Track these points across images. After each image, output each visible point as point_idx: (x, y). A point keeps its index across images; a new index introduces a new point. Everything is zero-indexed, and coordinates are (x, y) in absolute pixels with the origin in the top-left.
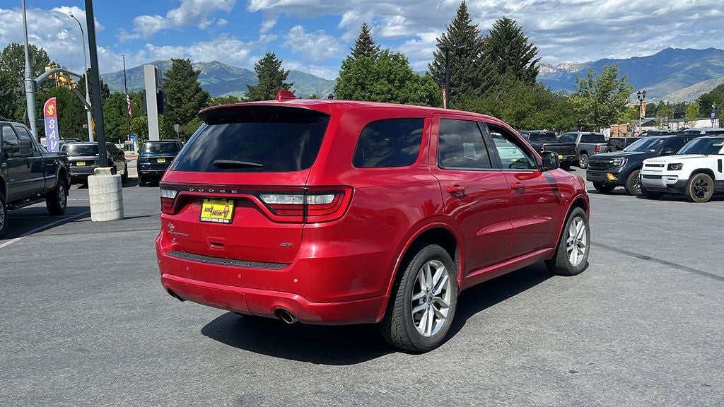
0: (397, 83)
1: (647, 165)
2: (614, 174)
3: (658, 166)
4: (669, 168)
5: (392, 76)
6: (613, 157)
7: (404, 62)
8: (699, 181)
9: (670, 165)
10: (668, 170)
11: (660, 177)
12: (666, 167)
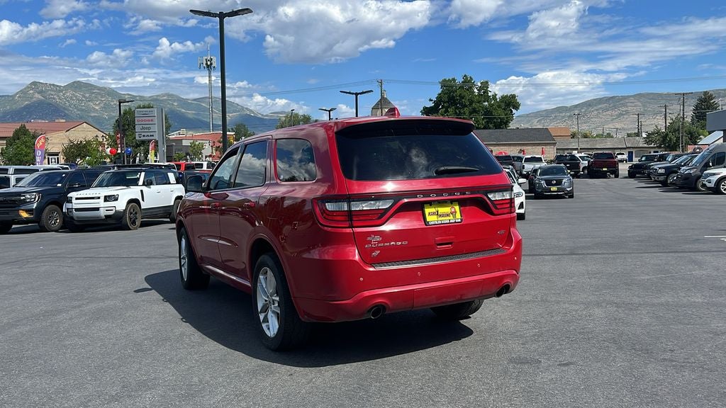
1: (77, 199)
2: (27, 211)
3: (93, 198)
4: (105, 200)
6: (24, 192)
8: (132, 211)
9: (105, 197)
10: (105, 201)
11: (97, 209)
12: (102, 199)
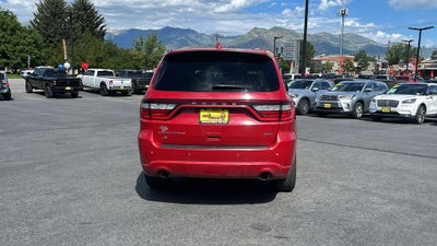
0: (9, 32)
5: (5, 27)
7: (13, 17)
